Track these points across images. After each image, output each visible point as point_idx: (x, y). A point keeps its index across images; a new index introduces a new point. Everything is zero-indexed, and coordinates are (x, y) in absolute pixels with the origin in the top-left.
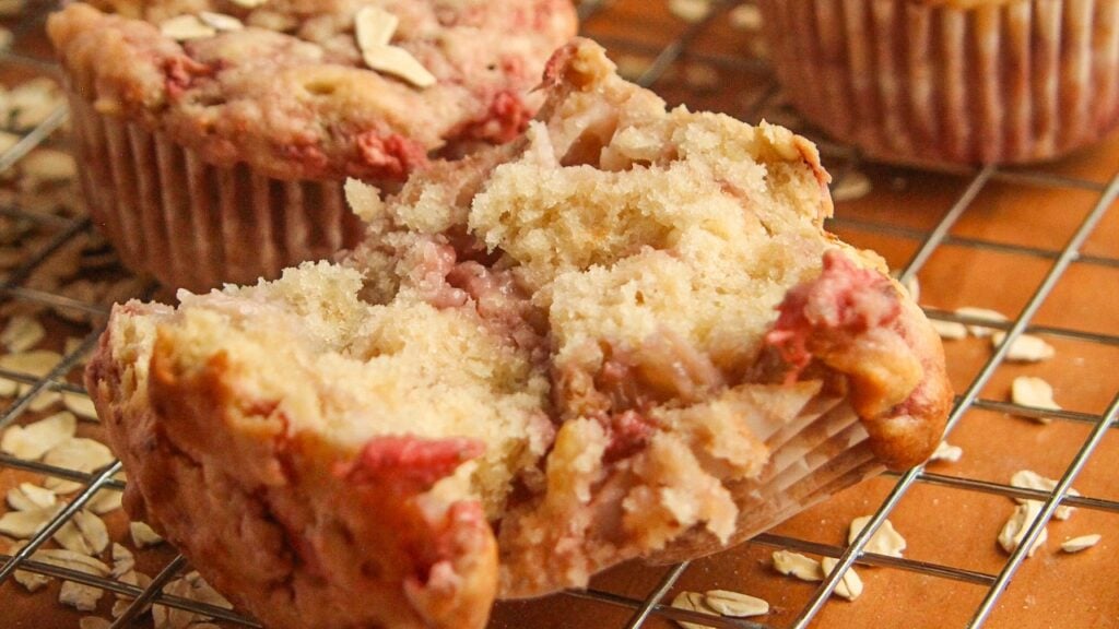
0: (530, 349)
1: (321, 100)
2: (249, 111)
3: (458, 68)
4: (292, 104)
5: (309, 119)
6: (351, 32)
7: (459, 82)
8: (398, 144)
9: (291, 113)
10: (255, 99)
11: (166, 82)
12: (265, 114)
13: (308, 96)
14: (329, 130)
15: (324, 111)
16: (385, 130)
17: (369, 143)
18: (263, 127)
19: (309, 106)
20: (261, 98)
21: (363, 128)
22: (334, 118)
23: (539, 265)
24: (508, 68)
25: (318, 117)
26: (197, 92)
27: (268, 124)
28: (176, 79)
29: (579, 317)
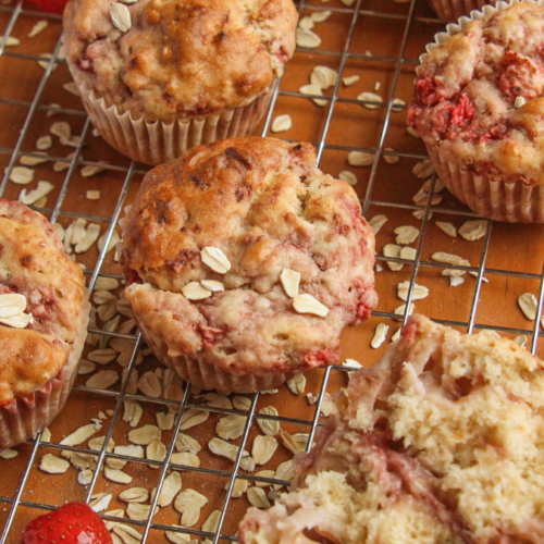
0: (451, 525)
1: (283, 342)
2: (250, 357)
3: (336, 297)
4: (270, 348)
5: (279, 353)
6: (279, 283)
7: (338, 305)
8: (323, 355)
9: (270, 353)
10: (252, 349)
11: (202, 341)
12: (258, 356)
13: (275, 341)
14: (289, 356)
15: (285, 347)
16: (315, 349)
17: (310, 359)
18: (258, 363)
19: (277, 347)
20: (254, 348)
21: (305, 352)
22: (290, 350)
23: (433, 453)
24: (358, 287)
25: (283, 351)
26: (220, 345)
27: (261, 361)
28: (207, 339)
29: (477, 510)
